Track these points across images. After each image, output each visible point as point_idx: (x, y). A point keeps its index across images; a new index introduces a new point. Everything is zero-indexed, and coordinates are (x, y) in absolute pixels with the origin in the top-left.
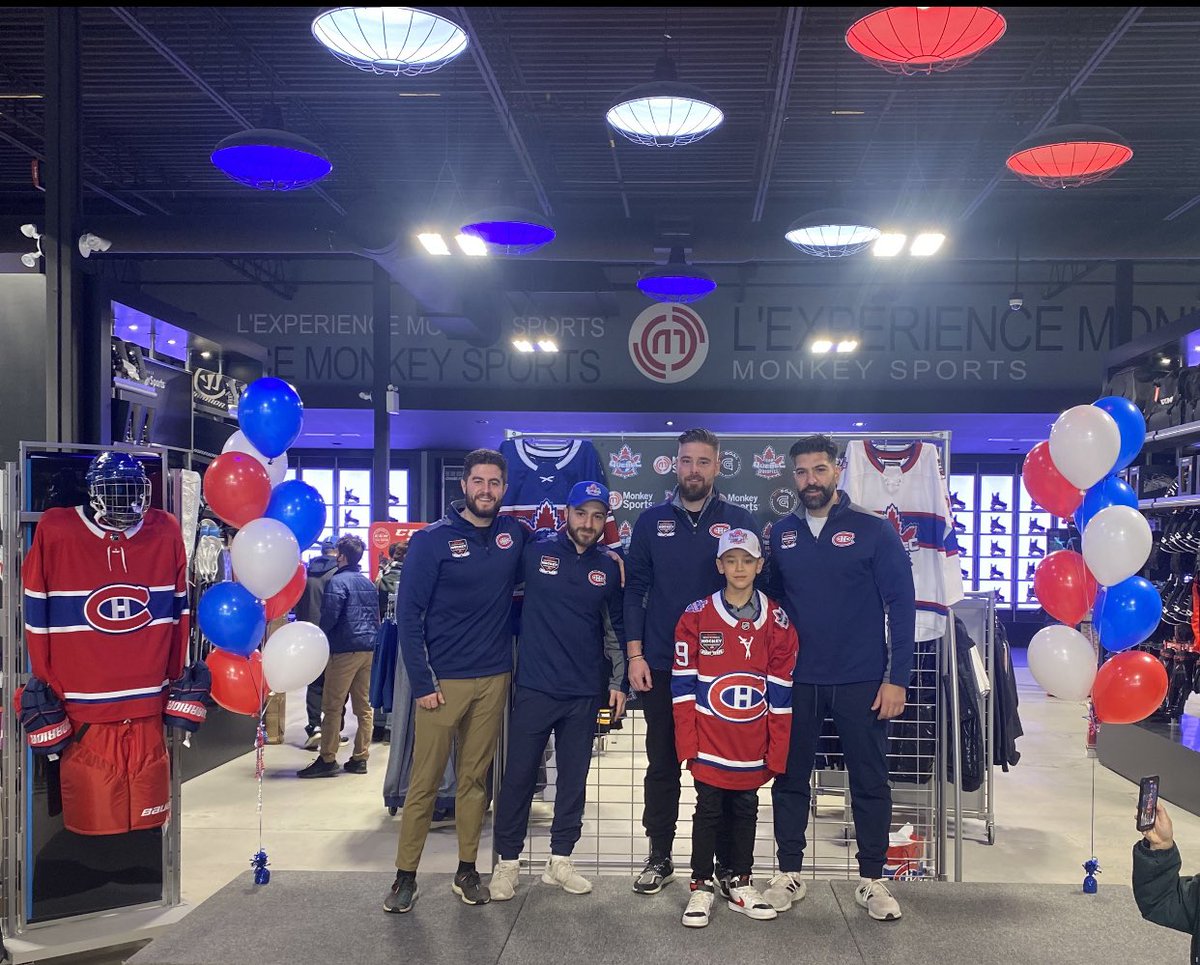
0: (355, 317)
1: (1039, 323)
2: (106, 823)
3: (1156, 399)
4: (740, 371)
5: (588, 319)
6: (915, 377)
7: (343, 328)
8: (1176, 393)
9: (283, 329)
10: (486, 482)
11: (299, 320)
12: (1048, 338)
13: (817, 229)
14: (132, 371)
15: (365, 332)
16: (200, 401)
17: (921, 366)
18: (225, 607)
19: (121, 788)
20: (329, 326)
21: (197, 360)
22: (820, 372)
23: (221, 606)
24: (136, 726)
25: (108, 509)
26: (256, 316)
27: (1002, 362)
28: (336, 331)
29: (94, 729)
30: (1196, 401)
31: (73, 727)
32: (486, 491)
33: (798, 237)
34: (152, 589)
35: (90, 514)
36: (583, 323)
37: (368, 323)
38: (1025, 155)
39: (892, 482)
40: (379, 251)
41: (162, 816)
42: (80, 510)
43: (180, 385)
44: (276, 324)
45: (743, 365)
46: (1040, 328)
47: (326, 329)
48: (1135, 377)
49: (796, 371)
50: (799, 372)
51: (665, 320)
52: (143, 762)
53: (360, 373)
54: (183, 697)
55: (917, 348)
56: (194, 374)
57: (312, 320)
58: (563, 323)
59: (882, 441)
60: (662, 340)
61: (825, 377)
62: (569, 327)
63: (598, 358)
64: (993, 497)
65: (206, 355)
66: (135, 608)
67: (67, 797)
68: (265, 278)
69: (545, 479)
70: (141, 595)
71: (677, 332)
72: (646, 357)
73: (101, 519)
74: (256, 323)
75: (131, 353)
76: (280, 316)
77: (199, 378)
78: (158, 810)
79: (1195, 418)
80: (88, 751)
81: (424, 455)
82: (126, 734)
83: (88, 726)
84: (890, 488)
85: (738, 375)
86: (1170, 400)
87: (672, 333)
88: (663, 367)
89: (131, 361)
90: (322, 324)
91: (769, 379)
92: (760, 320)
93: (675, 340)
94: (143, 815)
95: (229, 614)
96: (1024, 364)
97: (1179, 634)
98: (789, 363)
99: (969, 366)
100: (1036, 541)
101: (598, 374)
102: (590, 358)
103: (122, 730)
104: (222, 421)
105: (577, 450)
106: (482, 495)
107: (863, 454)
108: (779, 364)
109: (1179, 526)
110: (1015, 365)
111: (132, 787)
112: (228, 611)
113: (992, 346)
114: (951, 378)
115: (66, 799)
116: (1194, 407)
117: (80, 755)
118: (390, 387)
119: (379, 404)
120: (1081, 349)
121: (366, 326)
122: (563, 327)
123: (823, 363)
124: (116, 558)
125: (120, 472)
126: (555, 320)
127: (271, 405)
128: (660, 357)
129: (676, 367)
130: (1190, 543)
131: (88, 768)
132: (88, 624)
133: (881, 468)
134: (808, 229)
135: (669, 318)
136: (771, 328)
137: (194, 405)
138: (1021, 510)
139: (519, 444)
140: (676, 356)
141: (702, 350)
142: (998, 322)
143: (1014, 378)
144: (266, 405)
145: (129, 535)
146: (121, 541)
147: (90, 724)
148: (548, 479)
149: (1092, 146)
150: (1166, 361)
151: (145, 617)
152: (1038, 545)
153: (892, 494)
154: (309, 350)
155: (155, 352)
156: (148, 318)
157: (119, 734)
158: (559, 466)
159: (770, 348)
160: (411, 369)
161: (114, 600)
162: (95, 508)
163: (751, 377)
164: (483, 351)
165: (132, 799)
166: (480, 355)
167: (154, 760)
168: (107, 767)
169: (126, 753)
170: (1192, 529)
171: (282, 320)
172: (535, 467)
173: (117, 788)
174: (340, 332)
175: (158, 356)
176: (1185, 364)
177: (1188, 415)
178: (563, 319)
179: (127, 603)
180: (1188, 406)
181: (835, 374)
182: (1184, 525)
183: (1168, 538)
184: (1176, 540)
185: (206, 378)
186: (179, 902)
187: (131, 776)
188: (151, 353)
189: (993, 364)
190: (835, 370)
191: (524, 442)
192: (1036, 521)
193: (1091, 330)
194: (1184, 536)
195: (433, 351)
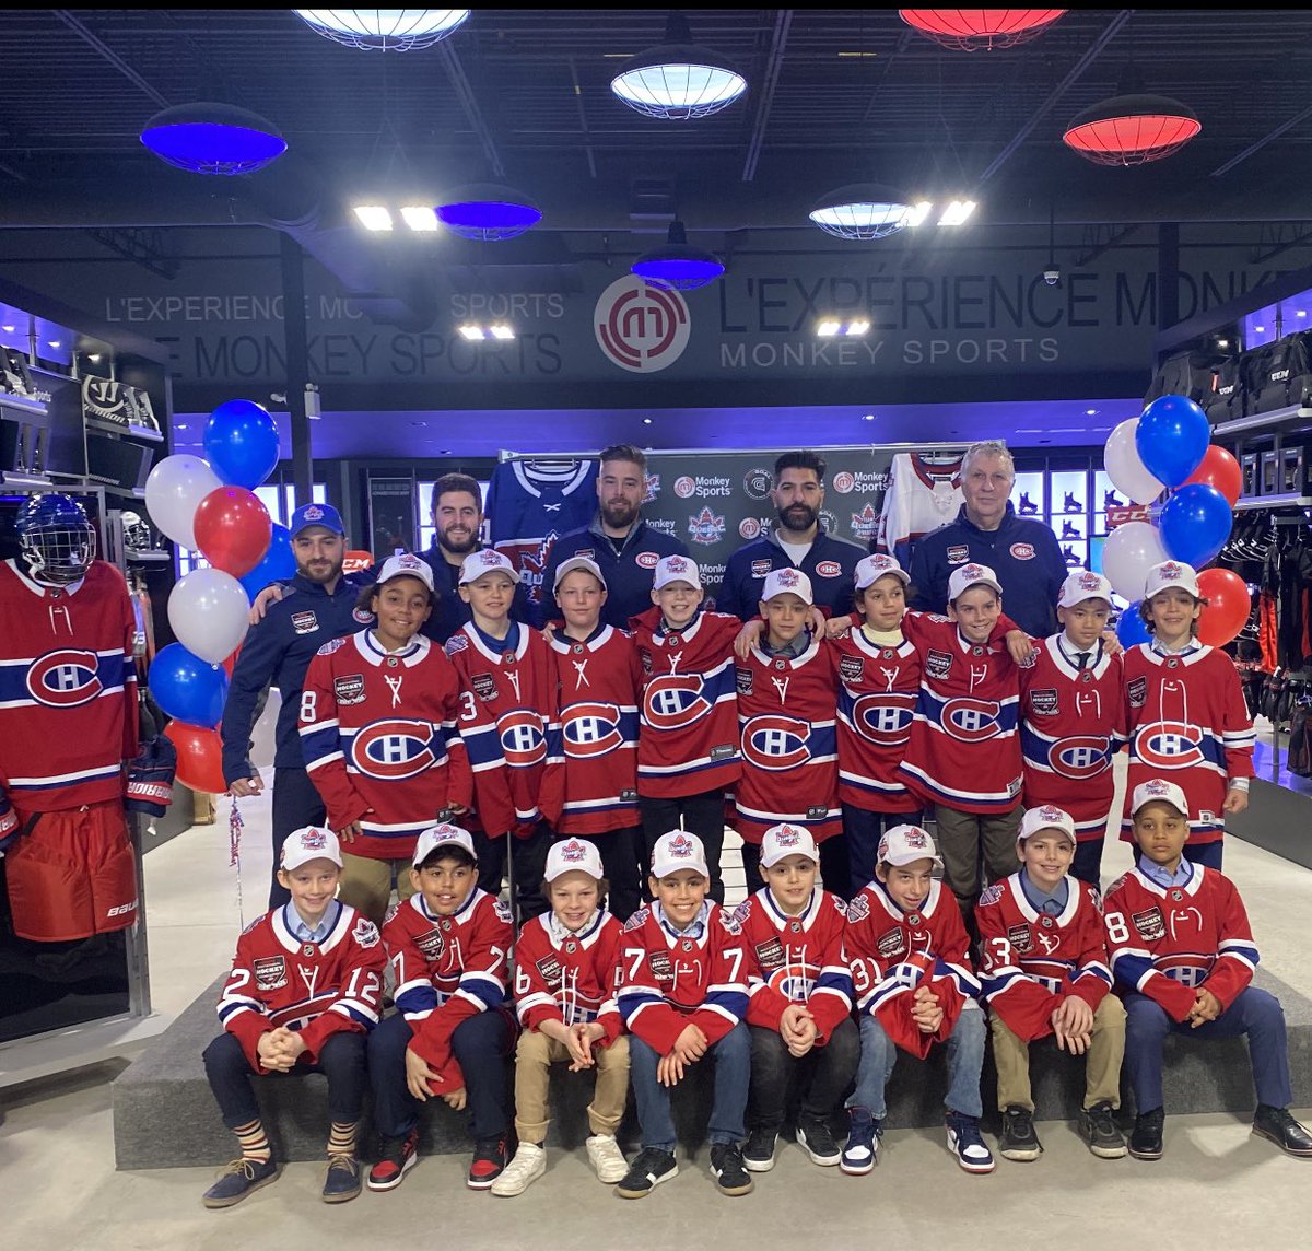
0: (255, 300)
1: (1071, 293)
2: (65, 927)
3: (1214, 389)
4: (730, 358)
5: (543, 296)
6: (933, 360)
7: (240, 313)
8: (1236, 381)
9: (165, 316)
10: (458, 512)
11: (184, 304)
12: (1082, 311)
13: (846, 207)
14: (18, 384)
15: (267, 316)
16: (92, 416)
17: (939, 347)
18: (182, 672)
19: (82, 886)
20: (222, 310)
21: (85, 366)
22: (823, 355)
23: (177, 672)
24: (94, 813)
25: (46, 561)
26: (130, 300)
27: (1031, 340)
28: (232, 317)
29: (45, 819)
30: (1259, 391)
31: (19, 819)
32: (459, 522)
33: (824, 216)
34: (101, 654)
35: (24, 568)
36: (537, 301)
37: (271, 305)
38: (1085, 130)
39: (942, 499)
40: (296, 222)
41: (129, 916)
42: (11, 563)
43: (68, 397)
44: (155, 309)
45: (733, 350)
46: (1072, 299)
47: (218, 314)
48: (1192, 364)
49: (794, 355)
50: (798, 355)
51: (636, 296)
52: (105, 854)
53: (263, 367)
54: (146, 777)
55: (933, 325)
56: (83, 382)
57: (201, 303)
58: (512, 301)
59: (930, 454)
60: (634, 319)
61: (829, 363)
62: (520, 306)
63: (557, 343)
64: (1022, 498)
65: (95, 358)
66: (83, 676)
67: (18, 899)
68: (140, 253)
69: (551, 508)
70: (88, 661)
71: (651, 311)
72: (616, 342)
73: (38, 575)
74: (131, 309)
75: (13, 361)
76: (161, 299)
77: (90, 388)
78: (126, 909)
79: (1259, 410)
80: (40, 845)
81: (345, 466)
82: (83, 823)
83: (38, 815)
84: (941, 507)
85: (727, 362)
86: (1230, 389)
87: (646, 311)
88: (637, 353)
89: (14, 372)
90: (214, 309)
91: (765, 365)
92: (751, 295)
93: (650, 320)
94: (110, 915)
95: (187, 681)
96: (1056, 343)
97: (1243, 651)
98: (786, 347)
99: (995, 346)
100: (1071, 547)
101: (559, 366)
102: (547, 344)
103: (78, 820)
104: (119, 438)
105: (586, 472)
106: (454, 527)
107: (911, 469)
108: (776, 348)
109: (1242, 531)
110: (1045, 344)
111: (94, 884)
112: (186, 677)
113: (1018, 321)
114: (975, 359)
115: (15, 903)
116: (1258, 397)
117: (31, 851)
118: (309, 386)
119: (296, 408)
120: (1119, 323)
121: (271, 310)
122: (513, 306)
123: (827, 344)
124: (60, 618)
125: (57, 519)
126: (504, 298)
127: (242, 433)
128: (633, 341)
129: (652, 353)
130: (1254, 550)
131: (41, 864)
132: (32, 697)
133: (931, 484)
134: (836, 208)
135: (642, 293)
136: (763, 304)
137: (85, 420)
138: (1053, 511)
139: (517, 466)
140: (653, 340)
141: (683, 332)
142: (1025, 294)
143: (1044, 359)
144: (236, 433)
145: (72, 590)
146: (65, 599)
147: (41, 814)
148: (554, 507)
149: (1159, 120)
150: (1223, 343)
151: (94, 687)
152: (1073, 552)
153: (943, 513)
154: (199, 341)
155: (36, 356)
156: (25, 316)
157: (76, 826)
158: (566, 491)
159: (764, 328)
160: (327, 361)
161: (60, 667)
162: (30, 561)
163: (743, 364)
164: (416, 337)
165: (96, 897)
166: (413, 343)
167: (117, 852)
168: (65, 862)
169: (85, 847)
170: (1257, 533)
171: (164, 302)
172: (538, 494)
173: (78, 885)
174: (236, 318)
175: (41, 363)
176: (1244, 348)
177: (1251, 407)
178: (513, 296)
179: (75, 672)
180: (1251, 397)
181: (840, 359)
182: (1248, 530)
183: (1230, 545)
184: (1239, 547)
185: (99, 387)
186: (150, 1013)
187: (92, 872)
188: (32, 360)
189: (1020, 343)
190: (841, 353)
191: (523, 465)
192: (1070, 523)
193: (1130, 302)
194: (1248, 543)
195: (353, 337)
